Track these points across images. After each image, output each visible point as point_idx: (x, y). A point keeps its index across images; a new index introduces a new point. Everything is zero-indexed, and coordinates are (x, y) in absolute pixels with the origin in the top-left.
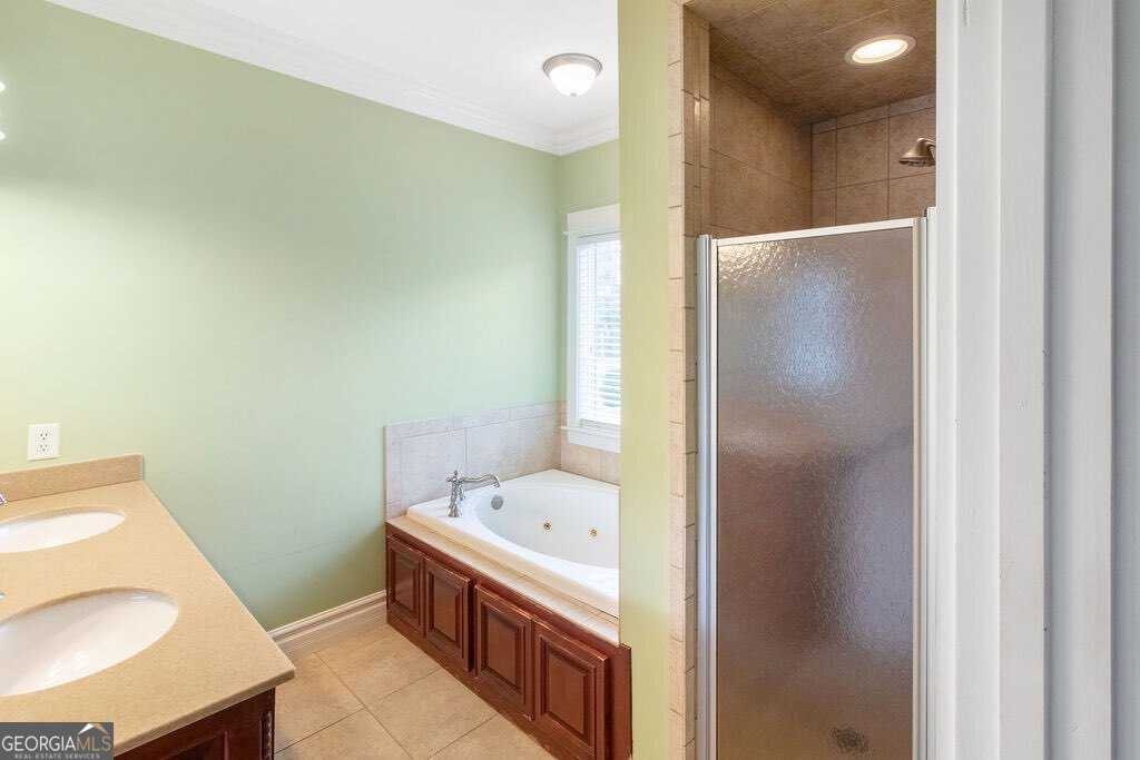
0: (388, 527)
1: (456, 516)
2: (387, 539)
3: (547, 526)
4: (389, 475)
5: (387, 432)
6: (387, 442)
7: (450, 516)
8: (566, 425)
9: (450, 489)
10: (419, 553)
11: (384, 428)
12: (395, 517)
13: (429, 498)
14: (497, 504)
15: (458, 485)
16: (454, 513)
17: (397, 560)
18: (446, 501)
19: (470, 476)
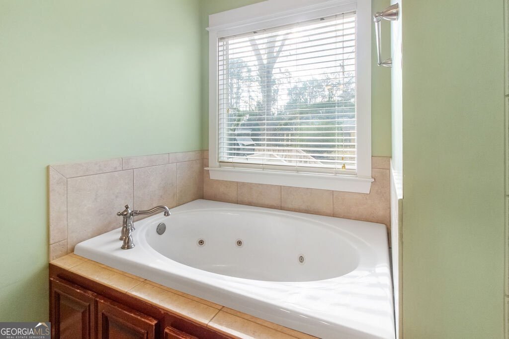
0: (52, 268)
1: (129, 248)
2: (50, 282)
3: (201, 242)
4: (53, 214)
5: (51, 173)
6: (51, 182)
7: (123, 248)
8: (208, 167)
9: (122, 223)
10: (89, 294)
11: (48, 168)
12: (58, 257)
13: (100, 233)
14: (161, 229)
15: (127, 217)
16: (127, 245)
17: (62, 302)
18: (117, 234)
19: (138, 209)
